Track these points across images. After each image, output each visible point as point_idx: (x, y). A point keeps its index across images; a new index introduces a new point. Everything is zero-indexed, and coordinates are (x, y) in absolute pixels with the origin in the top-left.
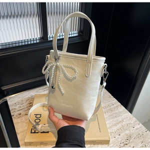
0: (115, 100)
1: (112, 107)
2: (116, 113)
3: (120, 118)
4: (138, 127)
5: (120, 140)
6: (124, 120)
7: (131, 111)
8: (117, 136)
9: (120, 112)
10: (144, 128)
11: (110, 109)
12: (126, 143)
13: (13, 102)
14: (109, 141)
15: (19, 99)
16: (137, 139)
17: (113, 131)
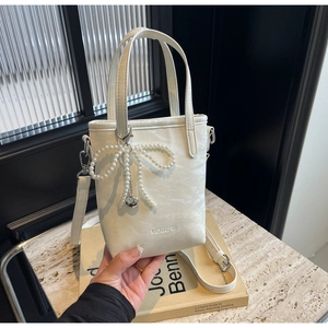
0: (245, 219)
1: (241, 232)
2: (252, 243)
3: (260, 252)
4: (299, 262)
5: (268, 294)
6: (269, 254)
7: (279, 234)
8: (261, 288)
9: (259, 240)
10: (310, 264)
11: (238, 236)
12: (281, 298)
13: (37, 253)
14: (247, 298)
15: (50, 245)
16: (301, 287)
17: (251, 278)
